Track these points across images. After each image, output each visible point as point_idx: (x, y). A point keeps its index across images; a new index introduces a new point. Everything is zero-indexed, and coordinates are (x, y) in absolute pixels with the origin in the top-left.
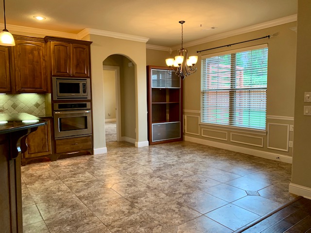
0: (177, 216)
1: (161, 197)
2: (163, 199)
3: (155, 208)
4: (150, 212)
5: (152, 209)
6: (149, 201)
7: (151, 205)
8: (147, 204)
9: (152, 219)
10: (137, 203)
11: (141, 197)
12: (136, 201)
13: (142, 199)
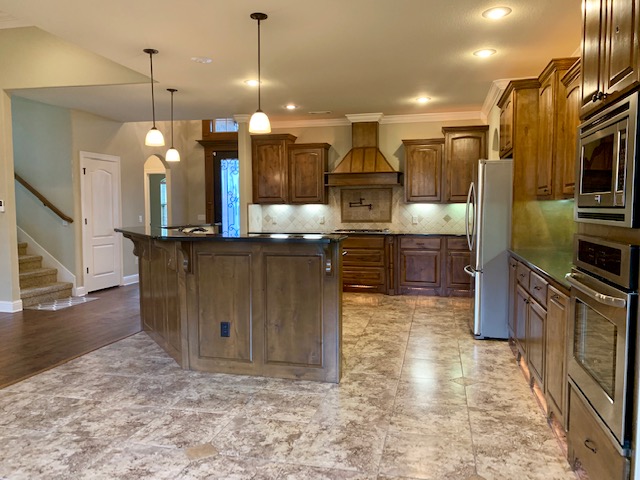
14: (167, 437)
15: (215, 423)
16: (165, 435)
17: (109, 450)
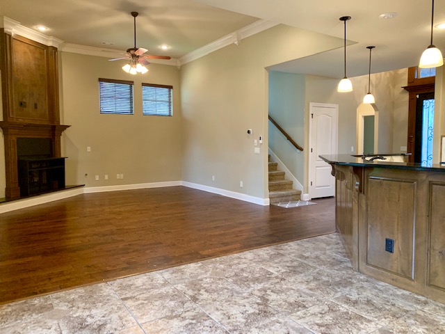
0: (205, 285)
1: (218, 313)
2: (217, 309)
3: (231, 295)
4: (237, 290)
5: (235, 294)
6: (239, 305)
7: (237, 299)
8: (242, 302)
9: (235, 282)
10: (258, 304)
11: (253, 314)
12: (261, 307)
13: (251, 311)
14: (317, 324)
15: (362, 326)
16: (317, 322)
17: (275, 319)
